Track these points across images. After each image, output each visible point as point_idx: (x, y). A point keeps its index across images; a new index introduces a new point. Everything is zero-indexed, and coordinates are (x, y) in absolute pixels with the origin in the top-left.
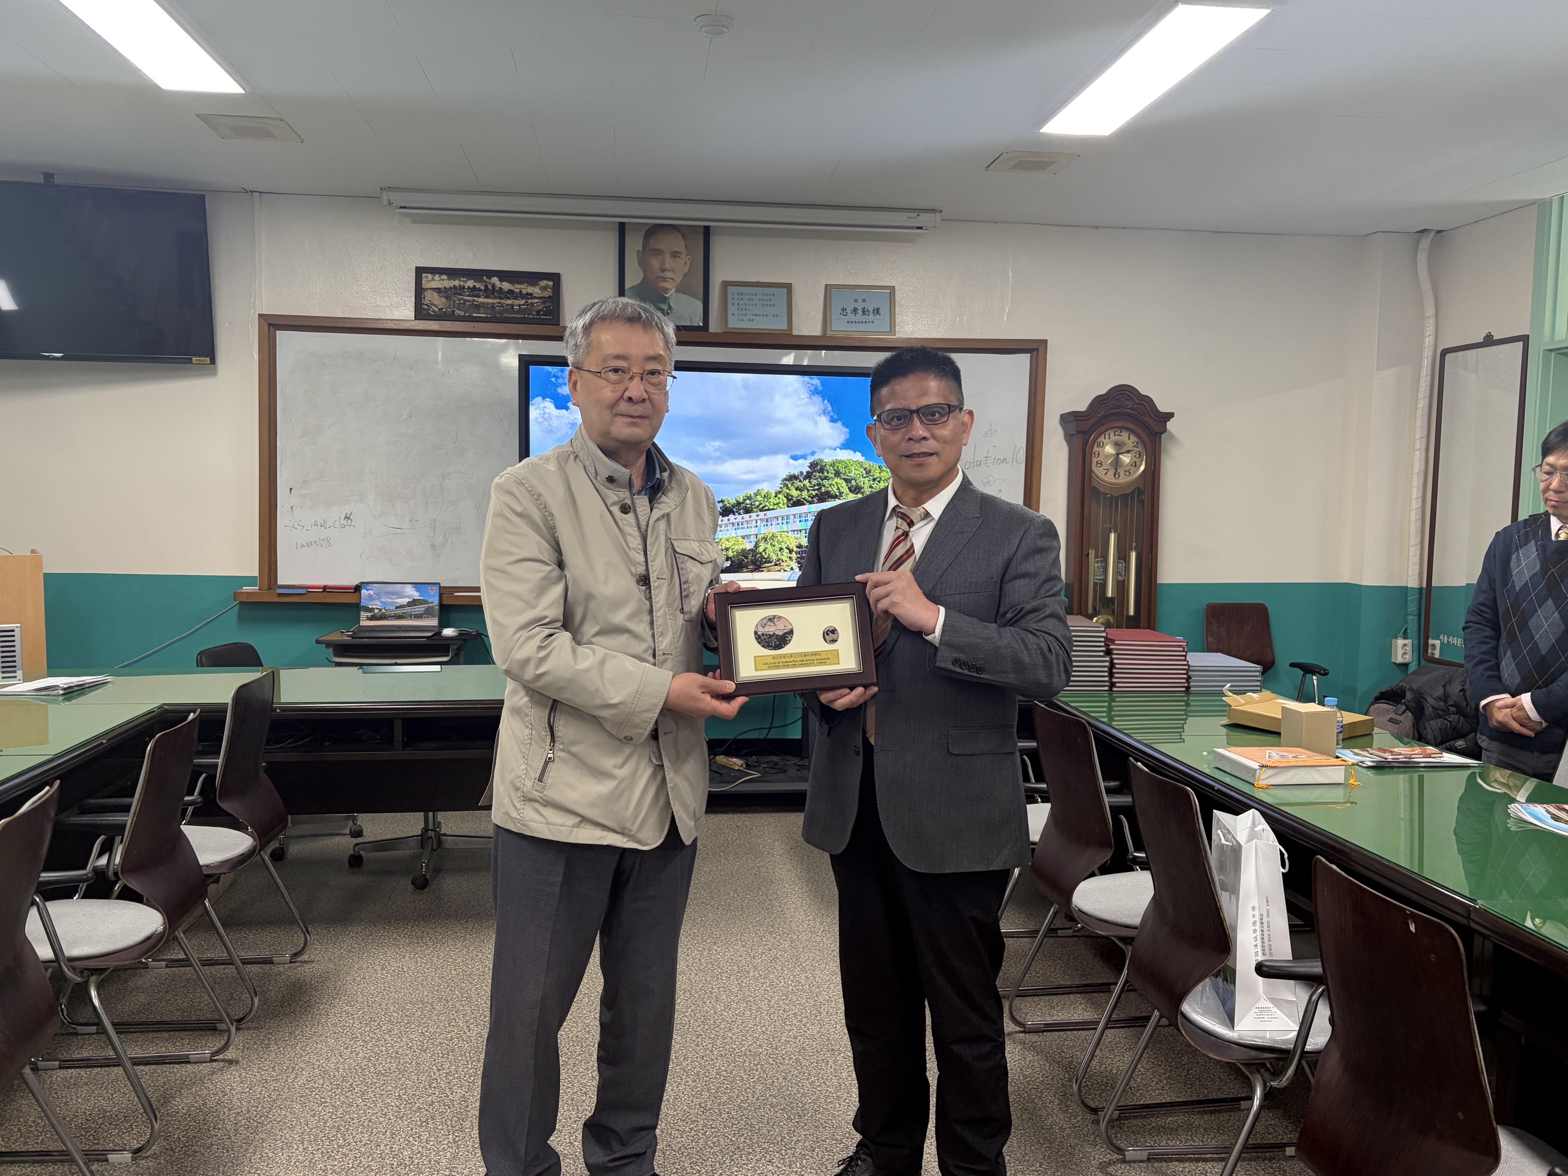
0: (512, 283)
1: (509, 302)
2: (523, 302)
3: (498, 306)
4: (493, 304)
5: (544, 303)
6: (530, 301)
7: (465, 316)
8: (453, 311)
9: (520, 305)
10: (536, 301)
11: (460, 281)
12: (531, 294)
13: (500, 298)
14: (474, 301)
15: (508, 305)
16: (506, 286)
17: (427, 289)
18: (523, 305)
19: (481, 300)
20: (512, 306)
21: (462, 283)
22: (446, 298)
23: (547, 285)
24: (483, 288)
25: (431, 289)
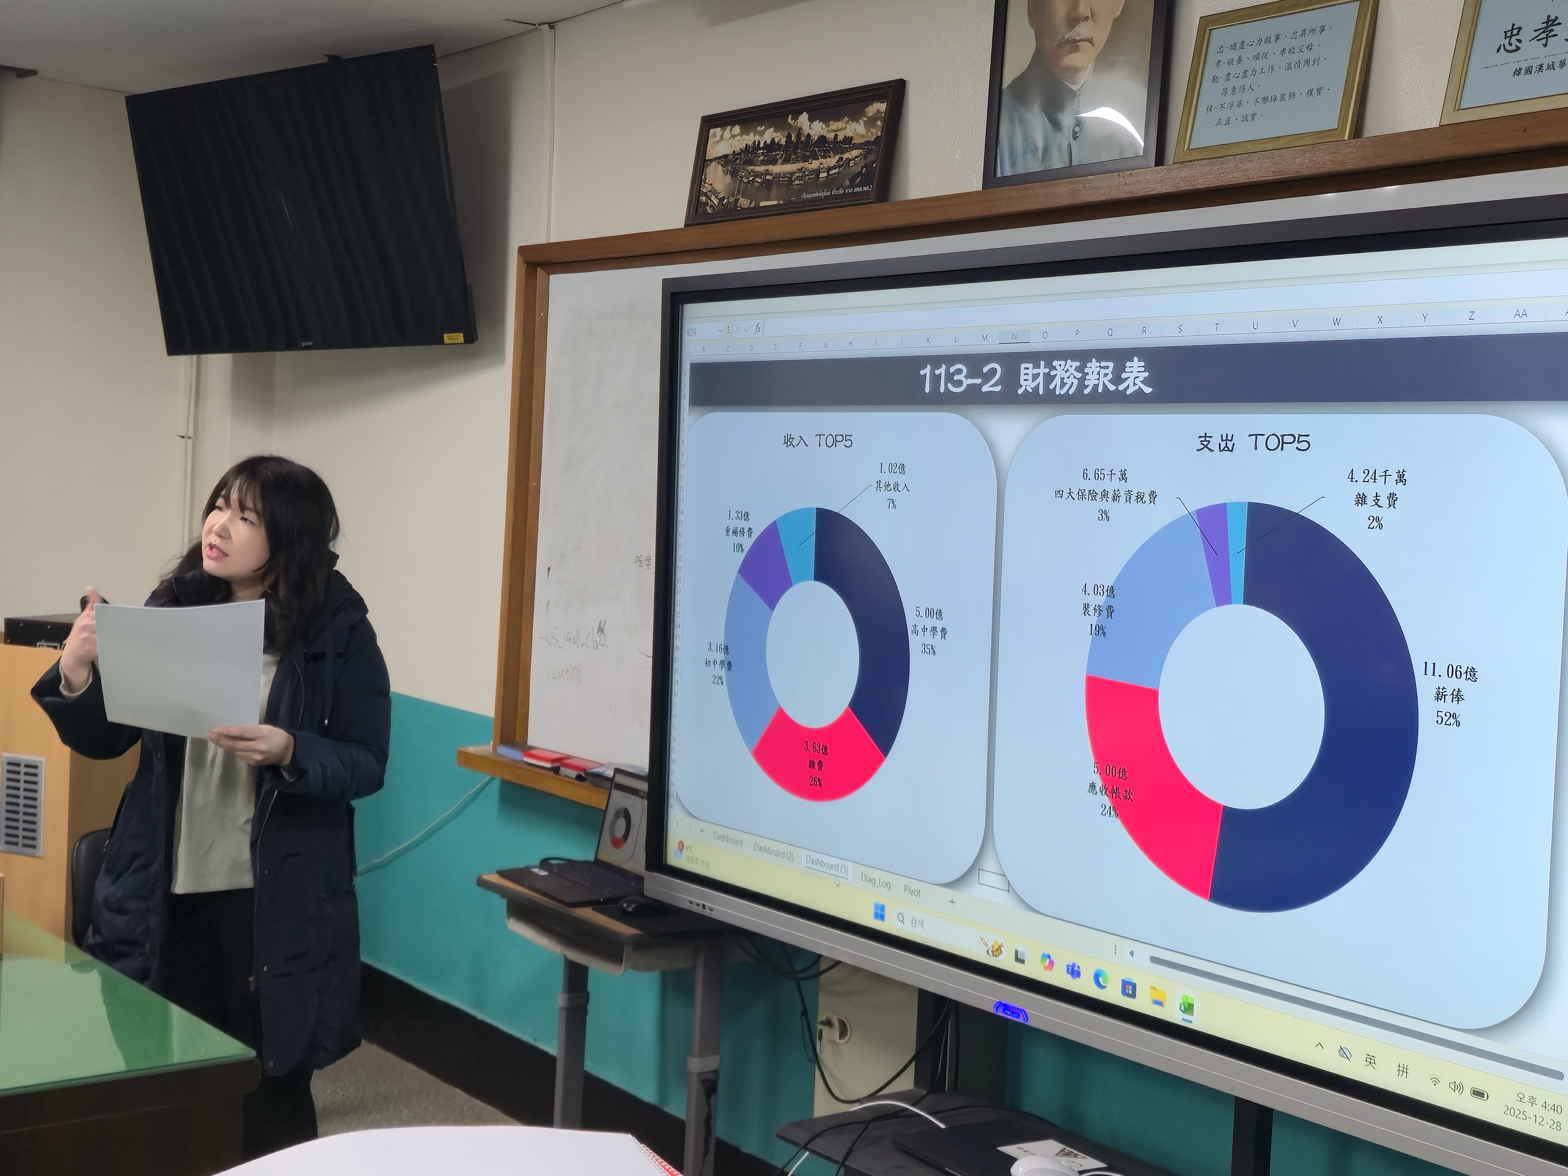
0: (826, 120)
1: (815, 164)
2: (832, 161)
3: (798, 178)
4: (792, 174)
5: (865, 156)
6: (846, 156)
7: (749, 208)
8: (737, 201)
9: (829, 169)
10: (855, 153)
11: (756, 133)
12: (848, 140)
13: (805, 159)
14: (767, 172)
15: (812, 172)
16: (816, 129)
17: (711, 161)
18: (834, 167)
19: (777, 169)
20: (818, 172)
21: (757, 138)
22: (734, 174)
23: (878, 112)
24: (783, 141)
25: (716, 159)
